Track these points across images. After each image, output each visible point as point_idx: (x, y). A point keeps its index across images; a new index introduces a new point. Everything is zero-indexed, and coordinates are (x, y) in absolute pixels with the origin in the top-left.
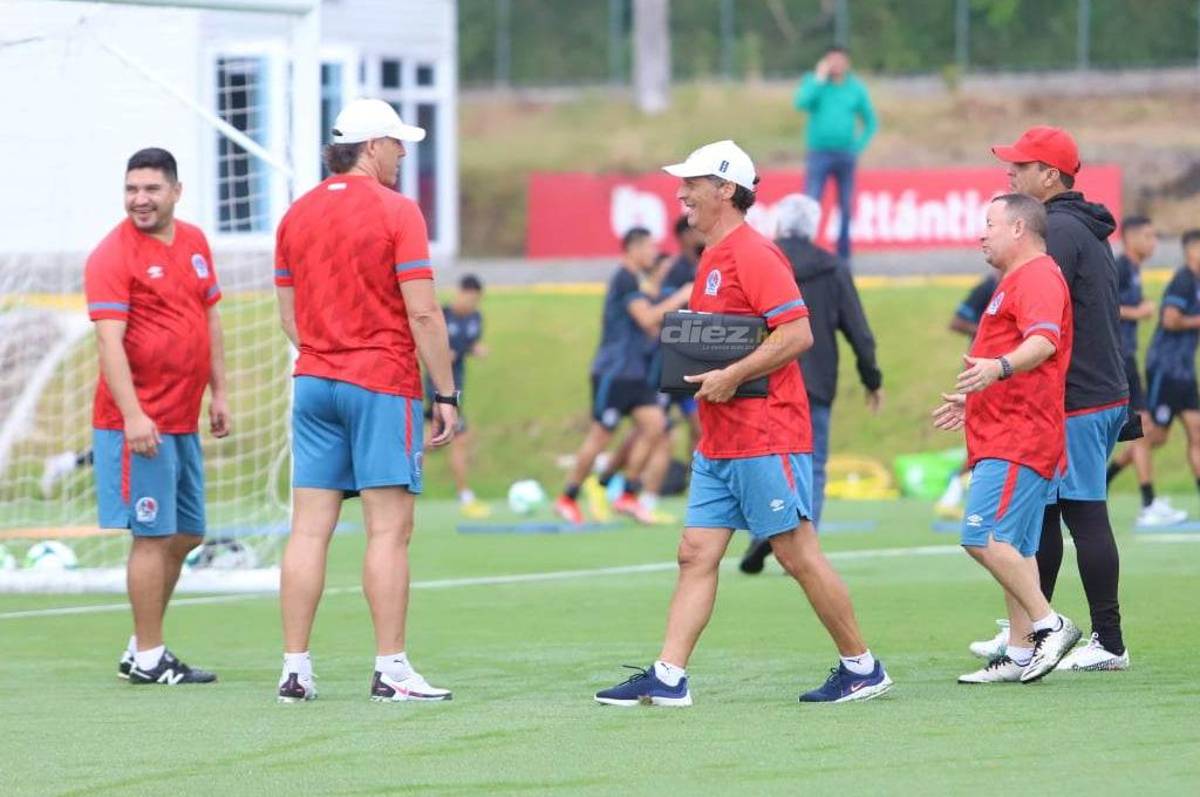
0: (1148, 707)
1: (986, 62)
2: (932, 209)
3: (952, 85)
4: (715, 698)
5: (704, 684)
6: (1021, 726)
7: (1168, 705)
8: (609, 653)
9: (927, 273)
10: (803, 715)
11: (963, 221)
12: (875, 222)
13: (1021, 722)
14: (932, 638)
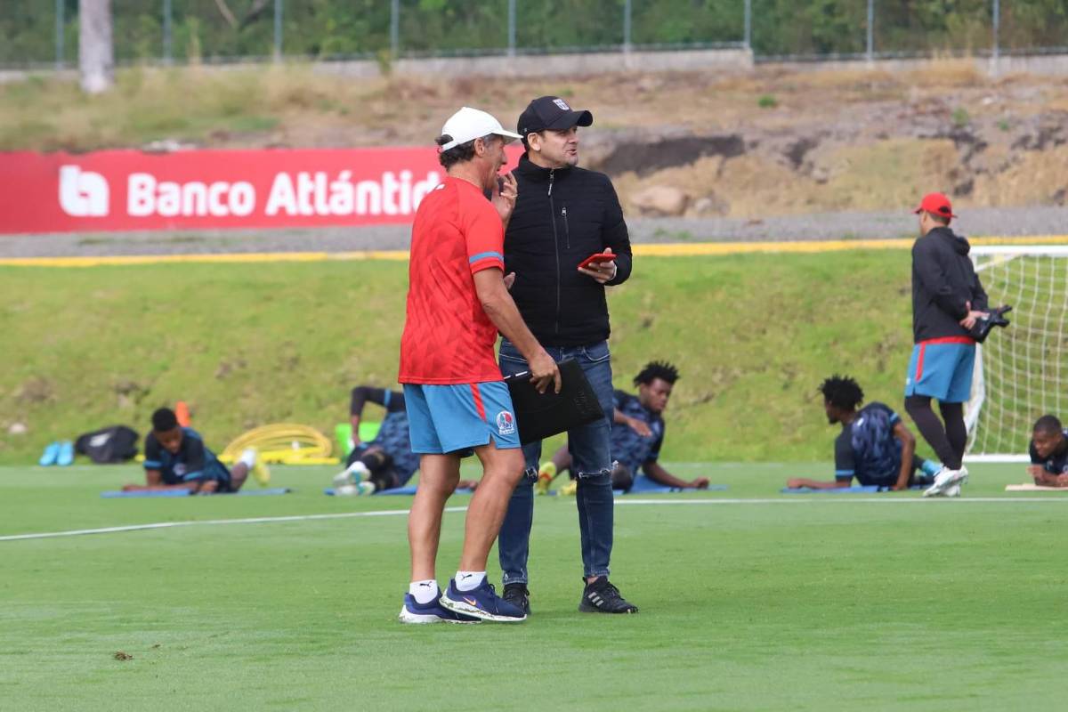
0: (603, 661)
1: (418, 47)
2: (367, 186)
3: (386, 69)
4: (186, 654)
5: (174, 641)
6: (483, 680)
7: (621, 659)
8: (79, 611)
9: (365, 249)
10: (272, 669)
11: (397, 198)
12: (312, 198)
13: (482, 676)
14: (390, 596)
